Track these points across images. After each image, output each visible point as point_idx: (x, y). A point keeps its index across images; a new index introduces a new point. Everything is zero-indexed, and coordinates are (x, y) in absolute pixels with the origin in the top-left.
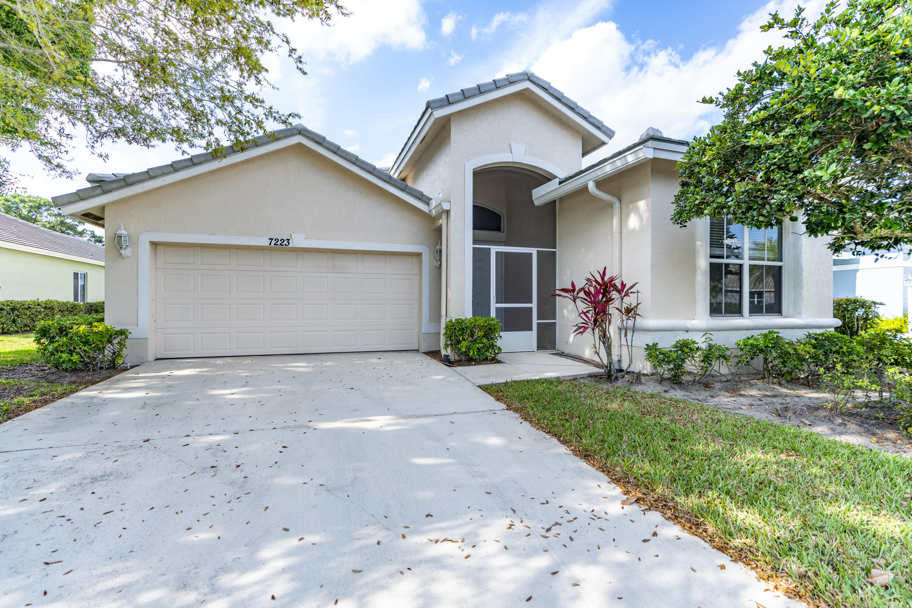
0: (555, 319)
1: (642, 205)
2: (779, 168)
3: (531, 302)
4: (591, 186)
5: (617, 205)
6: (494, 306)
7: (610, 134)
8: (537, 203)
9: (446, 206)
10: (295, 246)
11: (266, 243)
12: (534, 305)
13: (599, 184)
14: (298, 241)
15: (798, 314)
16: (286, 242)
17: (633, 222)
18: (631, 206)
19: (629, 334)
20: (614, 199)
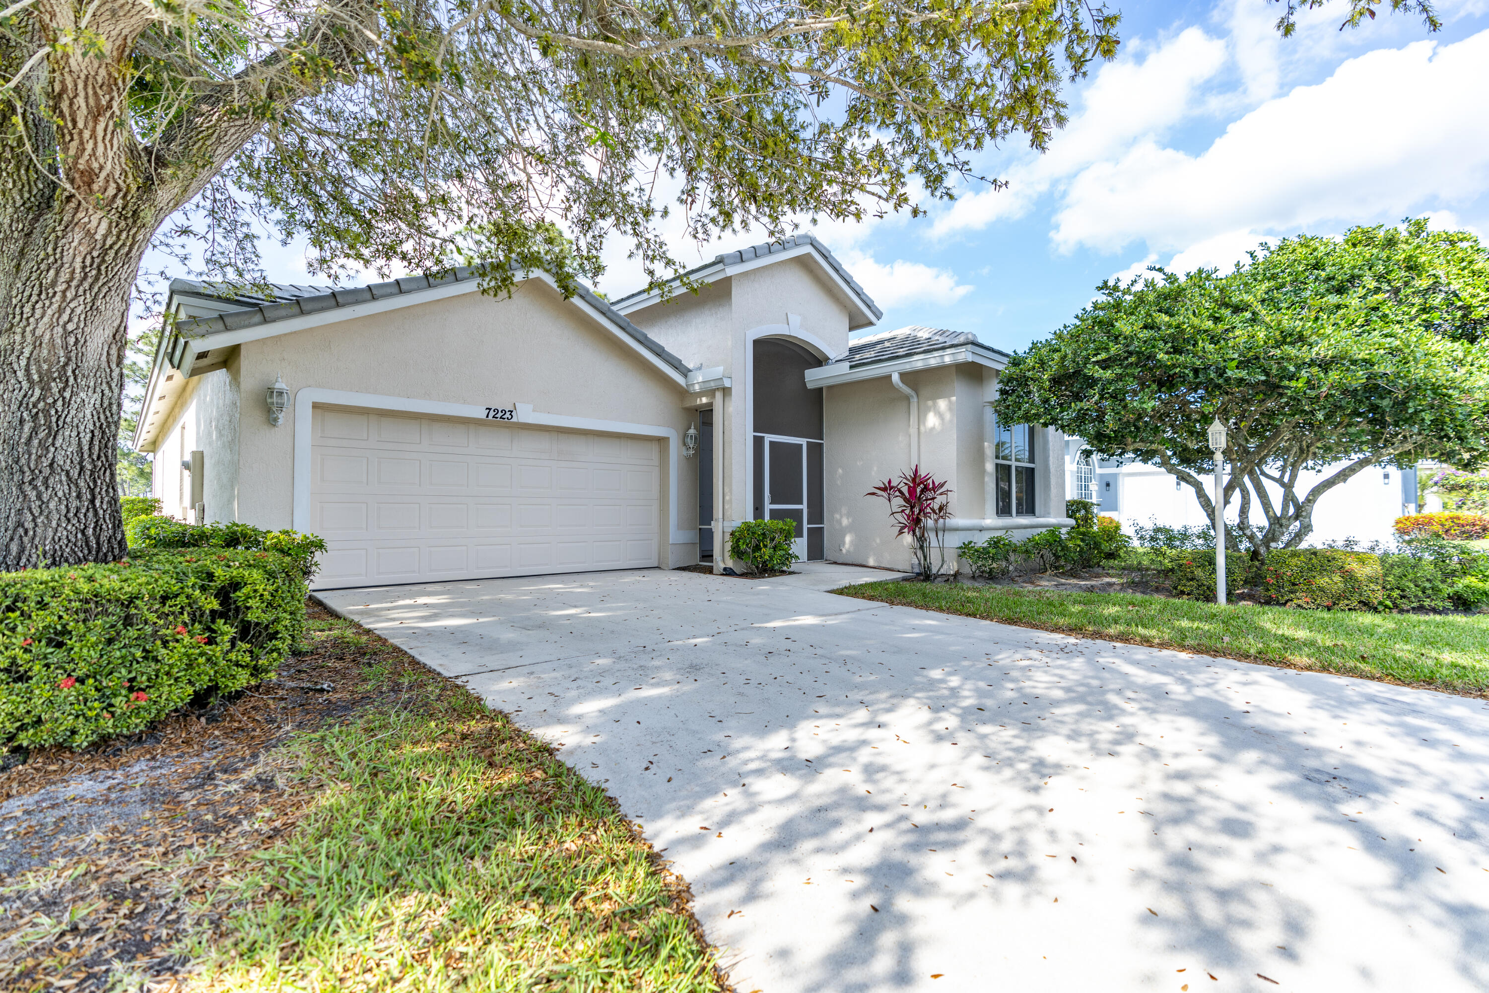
0: (822, 522)
1: (942, 404)
2: (1111, 396)
3: (801, 503)
4: (895, 378)
5: (914, 400)
6: (768, 507)
7: (879, 315)
8: (810, 386)
9: (727, 384)
10: (521, 420)
11: (481, 414)
12: (804, 507)
13: (903, 376)
14: (525, 414)
15: (1047, 514)
16: (508, 415)
17: (932, 420)
18: (930, 403)
19: (940, 534)
20: (913, 393)
